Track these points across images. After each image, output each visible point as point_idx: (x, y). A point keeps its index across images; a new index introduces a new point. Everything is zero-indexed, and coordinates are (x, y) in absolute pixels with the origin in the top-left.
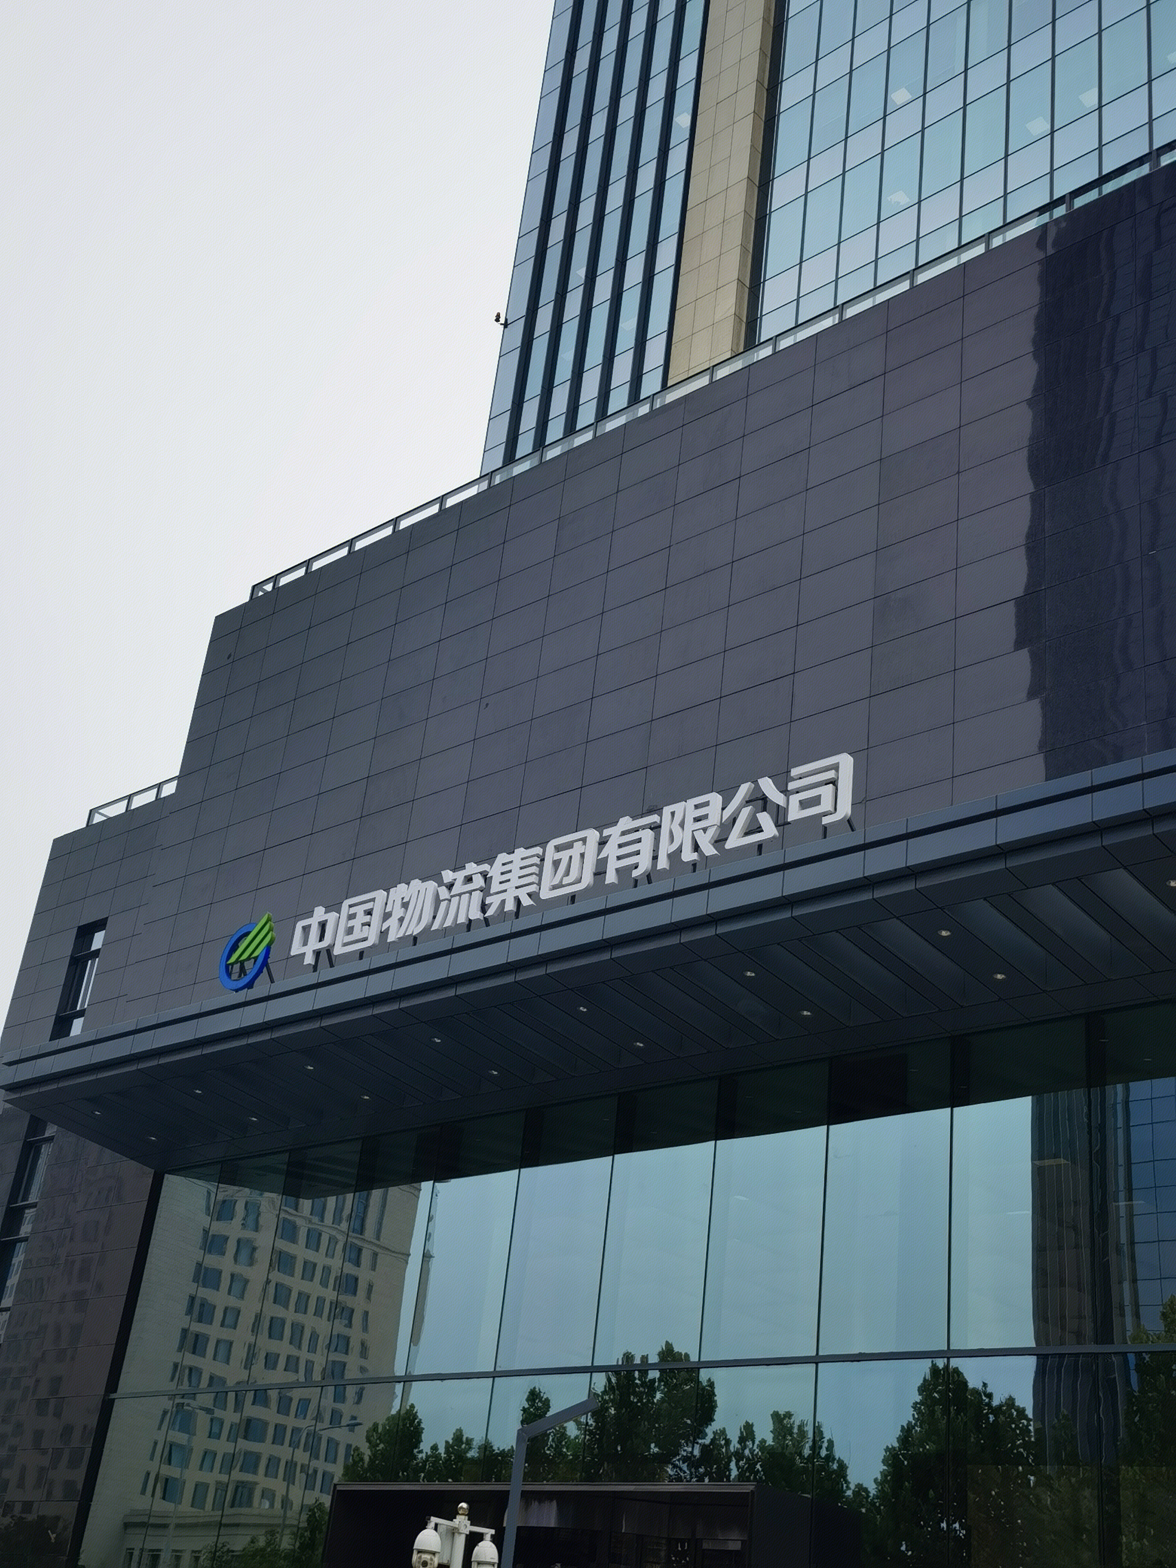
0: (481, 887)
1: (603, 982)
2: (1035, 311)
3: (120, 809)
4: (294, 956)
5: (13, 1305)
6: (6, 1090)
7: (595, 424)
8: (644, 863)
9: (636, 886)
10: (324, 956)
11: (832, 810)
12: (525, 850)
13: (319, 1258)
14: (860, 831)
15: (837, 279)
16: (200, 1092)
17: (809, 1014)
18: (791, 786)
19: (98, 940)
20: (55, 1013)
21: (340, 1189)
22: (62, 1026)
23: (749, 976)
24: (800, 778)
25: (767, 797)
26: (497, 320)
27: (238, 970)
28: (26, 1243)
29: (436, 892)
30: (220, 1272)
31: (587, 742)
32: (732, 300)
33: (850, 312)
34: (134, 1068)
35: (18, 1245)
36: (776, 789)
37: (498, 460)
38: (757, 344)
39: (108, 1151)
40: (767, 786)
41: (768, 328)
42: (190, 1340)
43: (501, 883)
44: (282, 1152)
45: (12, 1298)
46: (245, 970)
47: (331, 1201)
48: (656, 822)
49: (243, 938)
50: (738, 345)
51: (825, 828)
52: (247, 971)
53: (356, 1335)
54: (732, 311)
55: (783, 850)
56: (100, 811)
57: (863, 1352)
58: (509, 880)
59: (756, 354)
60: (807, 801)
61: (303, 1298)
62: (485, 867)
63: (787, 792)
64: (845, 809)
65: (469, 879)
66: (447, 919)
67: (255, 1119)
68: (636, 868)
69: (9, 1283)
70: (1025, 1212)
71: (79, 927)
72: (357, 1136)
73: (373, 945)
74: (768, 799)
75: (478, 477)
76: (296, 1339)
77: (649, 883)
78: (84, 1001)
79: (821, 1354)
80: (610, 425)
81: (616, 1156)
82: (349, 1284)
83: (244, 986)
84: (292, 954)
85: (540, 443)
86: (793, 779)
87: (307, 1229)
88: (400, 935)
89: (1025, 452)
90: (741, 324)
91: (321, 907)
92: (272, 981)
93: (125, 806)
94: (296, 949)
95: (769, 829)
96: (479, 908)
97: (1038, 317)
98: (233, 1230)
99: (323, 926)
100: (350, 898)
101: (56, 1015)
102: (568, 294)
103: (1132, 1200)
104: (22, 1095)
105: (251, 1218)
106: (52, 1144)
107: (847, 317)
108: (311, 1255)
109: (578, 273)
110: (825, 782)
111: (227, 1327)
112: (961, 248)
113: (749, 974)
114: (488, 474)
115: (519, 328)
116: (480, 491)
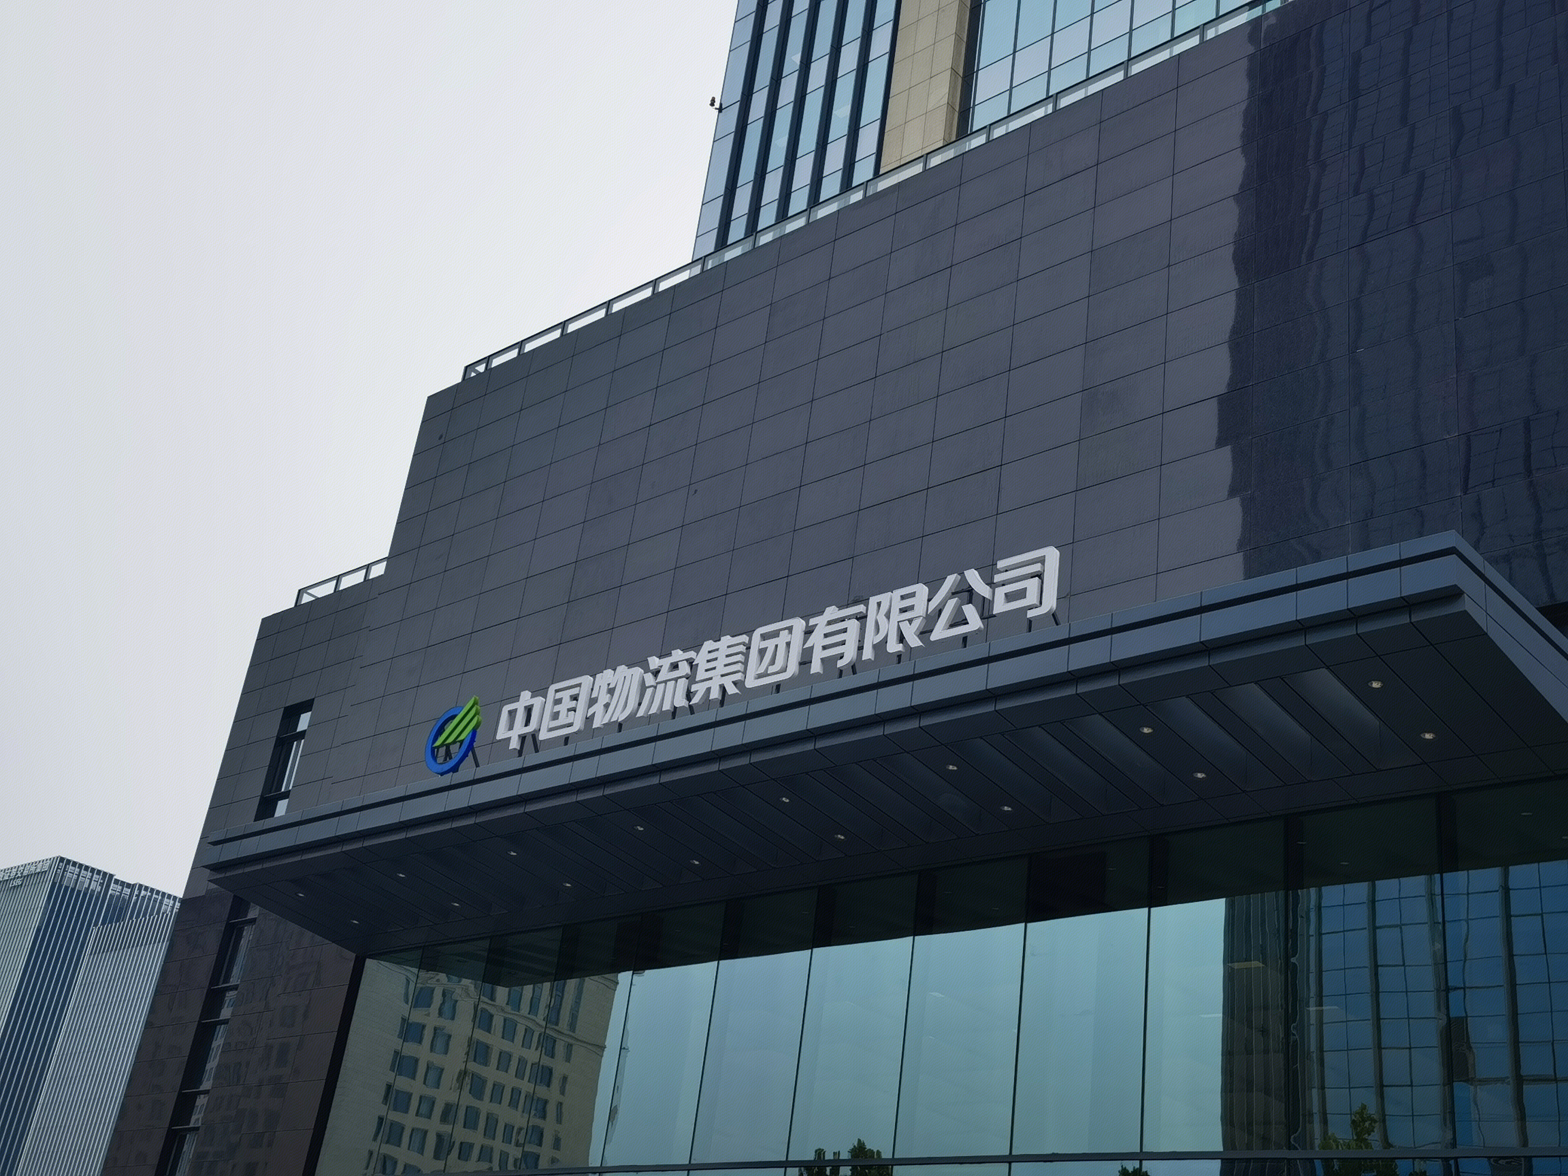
0: (687, 674)
1: (807, 773)
2: (1243, 106)
3: (327, 590)
4: (500, 741)
5: (212, 1088)
6: (211, 870)
7: (809, 210)
8: (849, 653)
9: (840, 676)
10: (529, 741)
11: (1038, 604)
12: (731, 638)
13: (516, 1049)
14: (1064, 626)
15: (1050, 69)
16: (404, 876)
17: (1010, 809)
18: (997, 578)
19: (304, 722)
20: (260, 795)
21: (537, 978)
22: (266, 807)
23: (951, 770)
24: (1006, 571)
25: (973, 589)
26: (712, 104)
27: (444, 754)
28: (226, 1025)
29: (641, 679)
30: (417, 1061)
31: (795, 531)
32: (946, 90)
33: (1064, 102)
34: (338, 850)
35: (218, 1027)
36: (981, 581)
37: (710, 244)
38: (969, 133)
39: (309, 934)
40: (973, 577)
41: (981, 118)
42: (385, 1128)
43: (706, 670)
44: (483, 938)
45: (211, 1081)
46: (451, 754)
47: (528, 990)
48: (861, 612)
49: (448, 722)
50: (950, 134)
51: (1030, 621)
52: (452, 755)
53: (549, 1126)
54: (945, 100)
55: (988, 643)
56: (308, 591)
57: (1055, 1152)
58: (714, 668)
59: (968, 143)
60: (1014, 593)
61: (498, 1089)
62: (691, 654)
63: (992, 585)
64: (1050, 602)
65: (675, 666)
66: (652, 706)
67: (457, 905)
68: (842, 658)
69: (208, 1067)
70: (1216, 1015)
71: (286, 709)
72: (558, 924)
73: (579, 731)
74: (973, 591)
75: (690, 261)
76: (490, 1131)
77: (854, 674)
78: (288, 782)
79: (1014, 1153)
80: (822, 212)
81: (815, 950)
82: (545, 1075)
83: (448, 770)
84: (498, 737)
85: (752, 229)
86: (999, 572)
87: (503, 1018)
88: (606, 721)
89: (1231, 249)
90: (954, 114)
91: (527, 692)
92: (477, 765)
93: (334, 586)
94: (501, 734)
95: (975, 622)
96: (685, 696)
97: (1247, 112)
98: (429, 1018)
99: (529, 710)
100: (555, 683)
101: (262, 796)
102: (783, 80)
103: (1322, 1006)
104: (228, 874)
105: (447, 1006)
106: (254, 926)
107: (1061, 107)
108: (506, 1045)
109: (793, 58)
110: (1030, 576)
111: (421, 1116)
112: (1174, 40)
113: (951, 767)
114: (701, 258)
115: (733, 114)
116: (691, 276)
